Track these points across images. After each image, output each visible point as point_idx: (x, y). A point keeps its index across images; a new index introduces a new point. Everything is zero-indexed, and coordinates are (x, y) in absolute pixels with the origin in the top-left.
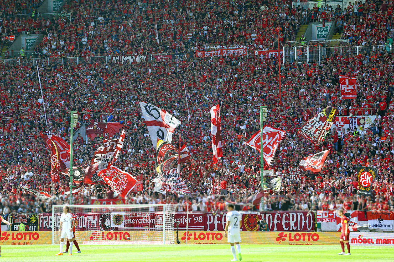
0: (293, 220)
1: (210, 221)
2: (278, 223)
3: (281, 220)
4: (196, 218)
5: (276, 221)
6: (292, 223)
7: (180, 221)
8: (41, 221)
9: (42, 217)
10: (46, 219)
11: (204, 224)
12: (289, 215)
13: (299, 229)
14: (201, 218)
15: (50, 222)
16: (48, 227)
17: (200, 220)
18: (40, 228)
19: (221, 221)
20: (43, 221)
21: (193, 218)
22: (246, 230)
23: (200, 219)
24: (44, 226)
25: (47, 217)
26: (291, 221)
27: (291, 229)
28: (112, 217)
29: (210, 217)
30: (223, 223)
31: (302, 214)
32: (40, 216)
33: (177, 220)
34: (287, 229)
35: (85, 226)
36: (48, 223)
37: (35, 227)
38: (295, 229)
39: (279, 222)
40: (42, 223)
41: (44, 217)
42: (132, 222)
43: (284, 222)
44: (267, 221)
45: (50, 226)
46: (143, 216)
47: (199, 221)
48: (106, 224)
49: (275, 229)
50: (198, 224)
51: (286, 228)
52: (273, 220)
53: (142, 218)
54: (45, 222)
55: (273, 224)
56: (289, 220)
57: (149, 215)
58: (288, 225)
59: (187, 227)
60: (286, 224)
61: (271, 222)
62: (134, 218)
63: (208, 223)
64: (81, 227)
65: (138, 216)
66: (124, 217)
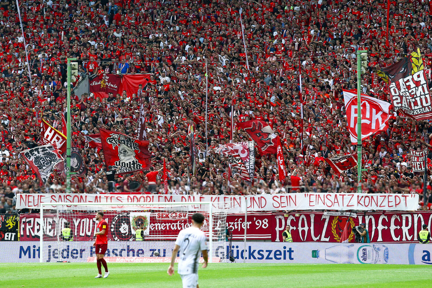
0: (407, 225)
1: (280, 226)
2: (383, 230)
3: (389, 225)
4: (258, 222)
5: (380, 227)
6: (405, 230)
7: (234, 225)
8: (23, 226)
9: (24, 220)
10: (29, 222)
11: (271, 230)
12: (401, 218)
13: (416, 239)
14: (266, 222)
15: (37, 227)
16: (33, 235)
17: (265, 225)
18: (21, 235)
19: (297, 227)
20: (25, 226)
21: (254, 222)
22: (335, 241)
23: (265, 223)
24: (28, 234)
25: (32, 219)
26: (404, 227)
27: (404, 239)
28: (131, 219)
29: (280, 220)
30: (300, 229)
31: (420, 215)
32: (21, 218)
33: (229, 225)
34: (398, 239)
35: (89, 234)
36: (33, 229)
37: (14, 234)
38: (409, 238)
39: (386, 228)
40: (25, 229)
41: (28, 220)
42: (161, 227)
43: (393, 227)
44: (367, 226)
45: (36, 233)
46: (177, 218)
47: (263, 227)
48: (122, 230)
49: (380, 239)
50: (262, 231)
51: (397, 237)
52: (377, 225)
53: (176, 222)
54: (28, 227)
55: (377, 231)
56: (401, 225)
57: (187, 217)
58: (398, 232)
59: (245, 235)
60: (396, 231)
61: (374, 228)
62: (165, 222)
63: (278, 229)
64: (83, 235)
65: (171, 219)
66: (148, 220)
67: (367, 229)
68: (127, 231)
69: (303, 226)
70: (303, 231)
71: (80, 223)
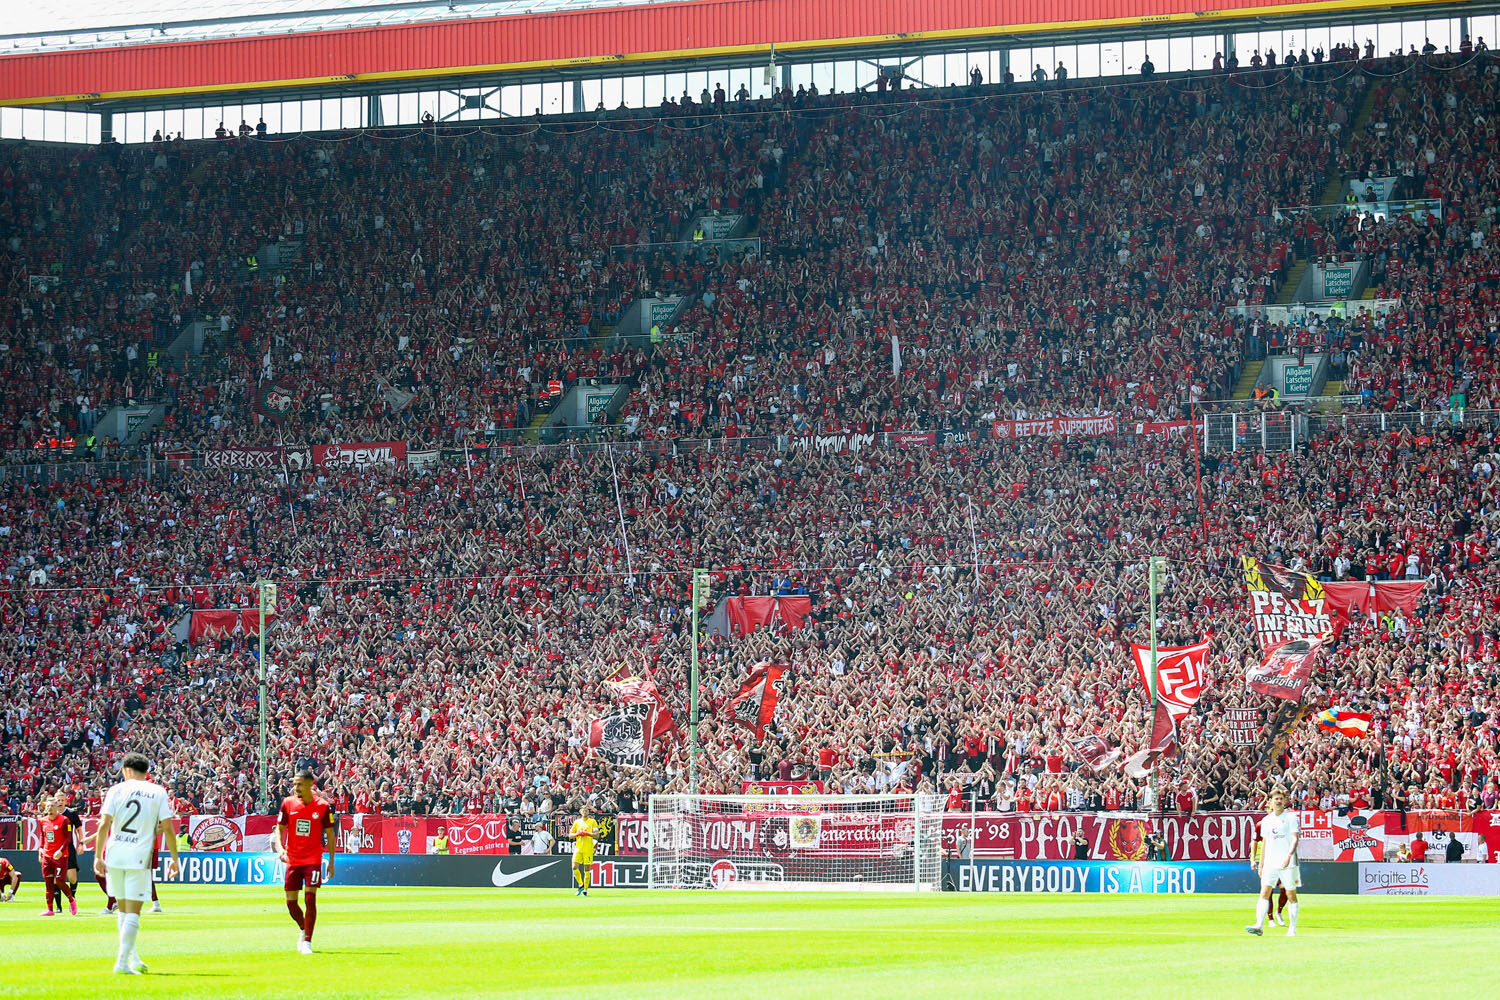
0: (1229, 834)
1: (1028, 835)
2: (1191, 842)
3: (1200, 832)
4: (993, 829)
5: (1187, 837)
6: (1226, 841)
7: (954, 834)
8: (622, 833)
9: (623, 823)
10: (633, 827)
11: (1013, 841)
12: (1220, 822)
14: (1005, 828)
15: (643, 835)
16: (638, 847)
17: (1004, 834)
18: (620, 848)
19: (1055, 836)
20: (627, 833)
21: (986, 829)
22: (1116, 859)
23: (1003, 830)
24: (630, 845)
25: (637, 823)
26: (1223, 837)
27: (1224, 856)
28: (792, 825)
29: (1027, 824)
30: (1060, 839)
31: (1249, 818)
32: (620, 820)
33: (947, 833)
34: (1215, 855)
35: (726, 846)
36: (638, 837)
37: (609, 845)
38: (1233, 854)
39: (1196, 838)
40: (625, 838)
41: (630, 824)
42: (839, 836)
43: (1206, 837)
44: (1166, 835)
45: (643, 844)
46: (864, 822)
47: (1001, 836)
48: (777, 840)
49: (1186, 855)
50: (999, 843)
51: (1213, 852)
52: (1181, 833)
53: (863, 827)
54: (631, 835)
55: (1181, 842)
56: (1220, 834)
57: (880, 820)
58: (1216, 845)
60: (1211, 842)
61: (1176, 837)
62: (844, 828)
63: (1023, 839)
64: (717, 847)
65: (854, 823)
66: (819, 825)
67: (1166, 839)
68: (785, 842)
69: (1064, 834)
70: (1064, 844)
71: (711, 828)
